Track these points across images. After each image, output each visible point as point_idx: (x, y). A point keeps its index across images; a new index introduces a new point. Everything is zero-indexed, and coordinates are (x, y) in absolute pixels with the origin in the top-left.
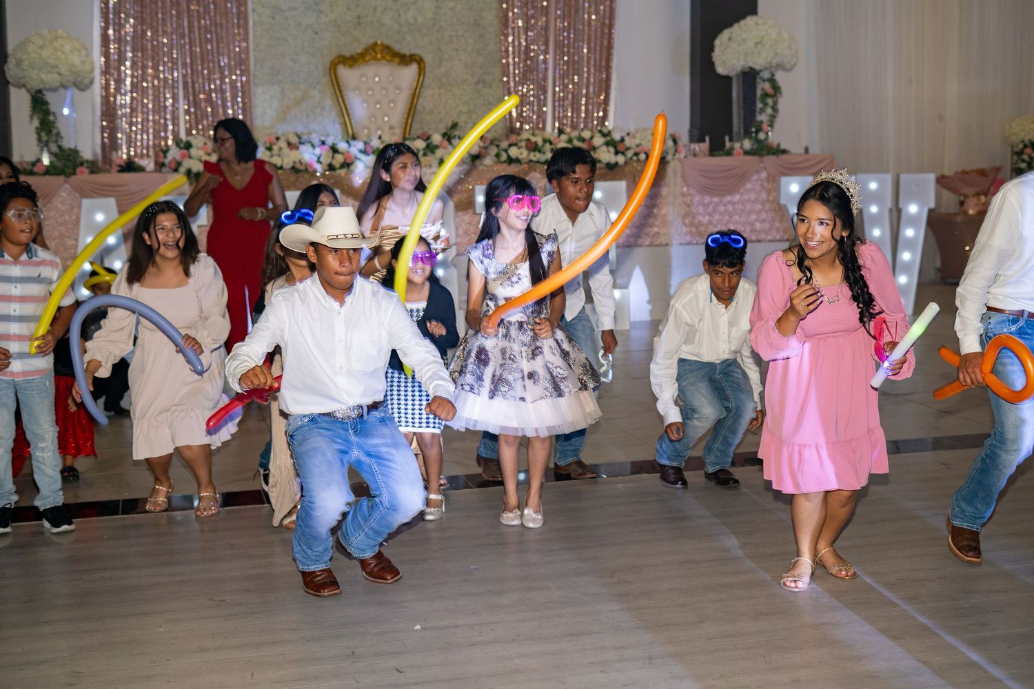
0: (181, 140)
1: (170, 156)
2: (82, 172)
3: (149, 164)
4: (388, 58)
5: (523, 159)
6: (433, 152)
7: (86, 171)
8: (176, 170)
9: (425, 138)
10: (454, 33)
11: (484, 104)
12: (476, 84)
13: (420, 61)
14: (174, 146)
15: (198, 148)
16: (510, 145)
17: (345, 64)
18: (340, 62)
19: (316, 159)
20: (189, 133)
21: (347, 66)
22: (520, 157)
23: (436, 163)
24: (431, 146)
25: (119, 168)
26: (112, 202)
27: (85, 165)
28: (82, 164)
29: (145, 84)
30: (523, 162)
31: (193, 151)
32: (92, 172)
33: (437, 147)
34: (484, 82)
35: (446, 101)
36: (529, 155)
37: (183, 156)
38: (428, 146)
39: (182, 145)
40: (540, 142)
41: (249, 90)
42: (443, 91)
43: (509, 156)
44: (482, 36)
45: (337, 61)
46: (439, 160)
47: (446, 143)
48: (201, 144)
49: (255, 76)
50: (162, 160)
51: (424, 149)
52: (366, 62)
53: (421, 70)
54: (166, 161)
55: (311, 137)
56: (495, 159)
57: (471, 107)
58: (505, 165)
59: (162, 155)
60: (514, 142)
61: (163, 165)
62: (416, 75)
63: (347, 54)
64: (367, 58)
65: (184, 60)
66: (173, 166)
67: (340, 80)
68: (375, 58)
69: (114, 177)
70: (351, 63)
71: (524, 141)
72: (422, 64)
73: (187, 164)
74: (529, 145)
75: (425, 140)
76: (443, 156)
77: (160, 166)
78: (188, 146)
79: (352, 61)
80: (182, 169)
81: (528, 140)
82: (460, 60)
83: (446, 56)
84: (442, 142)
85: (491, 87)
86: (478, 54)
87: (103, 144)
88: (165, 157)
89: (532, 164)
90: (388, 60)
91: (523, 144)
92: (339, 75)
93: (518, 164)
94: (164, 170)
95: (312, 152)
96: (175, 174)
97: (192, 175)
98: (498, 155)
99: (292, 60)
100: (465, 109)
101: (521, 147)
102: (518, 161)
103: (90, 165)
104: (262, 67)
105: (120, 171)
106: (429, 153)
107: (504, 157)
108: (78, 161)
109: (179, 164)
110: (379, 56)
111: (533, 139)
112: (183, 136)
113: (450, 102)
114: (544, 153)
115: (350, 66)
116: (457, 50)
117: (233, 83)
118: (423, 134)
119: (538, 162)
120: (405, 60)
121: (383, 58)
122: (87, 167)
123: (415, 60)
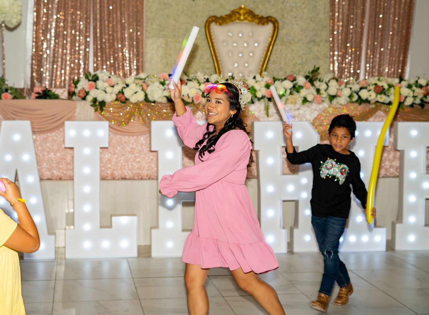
0: (90, 74)
1: (80, 86)
2: (6, 98)
3: (63, 93)
4: (249, 18)
5: (372, 100)
6: (298, 92)
7: (10, 96)
8: (84, 99)
9: (292, 80)
10: (294, 5)
11: (314, 58)
12: (308, 43)
13: (275, 22)
14: (84, 78)
15: (104, 81)
16: (361, 88)
17: (216, 22)
18: (212, 21)
19: (201, 93)
20: (96, 69)
21: (218, 24)
22: (370, 99)
23: (300, 100)
24: (297, 86)
25: (37, 95)
26: (27, 124)
27: (9, 91)
28: (6, 91)
29: (65, 33)
30: (372, 102)
31: (99, 83)
32: (15, 98)
33: (301, 87)
34: (314, 41)
35: (286, 55)
36: (376, 96)
37: (91, 87)
38: (294, 87)
39: (90, 78)
40: (386, 87)
41: (142, 40)
42: (284, 47)
43: (360, 97)
44: (315, 7)
45: (211, 19)
46: (302, 99)
47: (309, 84)
48: (106, 78)
49: (146, 30)
50: (73, 89)
51: (291, 89)
52: (232, 21)
53: (276, 29)
54: (77, 91)
55: (196, 75)
56: (348, 99)
57: (304, 60)
58: (356, 104)
59: (73, 85)
60: (365, 86)
61: (74, 93)
62: (272, 32)
63: (219, 15)
64: (233, 19)
65: (95, 17)
66: (82, 95)
67: (212, 34)
68: (239, 19)
69: (31, 102)
70: (221, 21)
71: (373, 85)
72: (276, 24)
73: (93, 93)
74: (377, 88)
75: (292, 81)
76: (306, 95)
77: (71, 94)
78: (96, 79)
79: (221, 20)
80: (90, 98)
81: (376, 84)
82: (297, 24)
83: (288, 21)
84: (305, 83)
85: (319, 45)
86: (311, 21)
87: (32, 77)
88: (76, 87)
89: (378, 104)
90: (249, 21)
91: (372, 87)
92: (211, 31)
93: (368, 104)
94: (74, 98)
95: (198, 87)
96: (84, 101)
97: (97, 103)
98: (350, 96)
99: (175, 20)
100: (300, 61)
101: (370, 90)
102: (367, 101)
103: (13, 91)
104: (152, 24)
105: (37, 98)
106: (295, 92)
107: (356, 97)
108: (4, 87)
109: (87, 93)
110: (242, 18)
111: (380, 84)
112: (91, 70)
113: (288, 55)
114: (388, 96)
115: (220, 24)
116: (295, 17)
117: (130, 34)
118: (290, 76)
119: (383, 103)
120: (263, 20)
121: (245, 19)
122: (11, 94)
123: (271, 21)
